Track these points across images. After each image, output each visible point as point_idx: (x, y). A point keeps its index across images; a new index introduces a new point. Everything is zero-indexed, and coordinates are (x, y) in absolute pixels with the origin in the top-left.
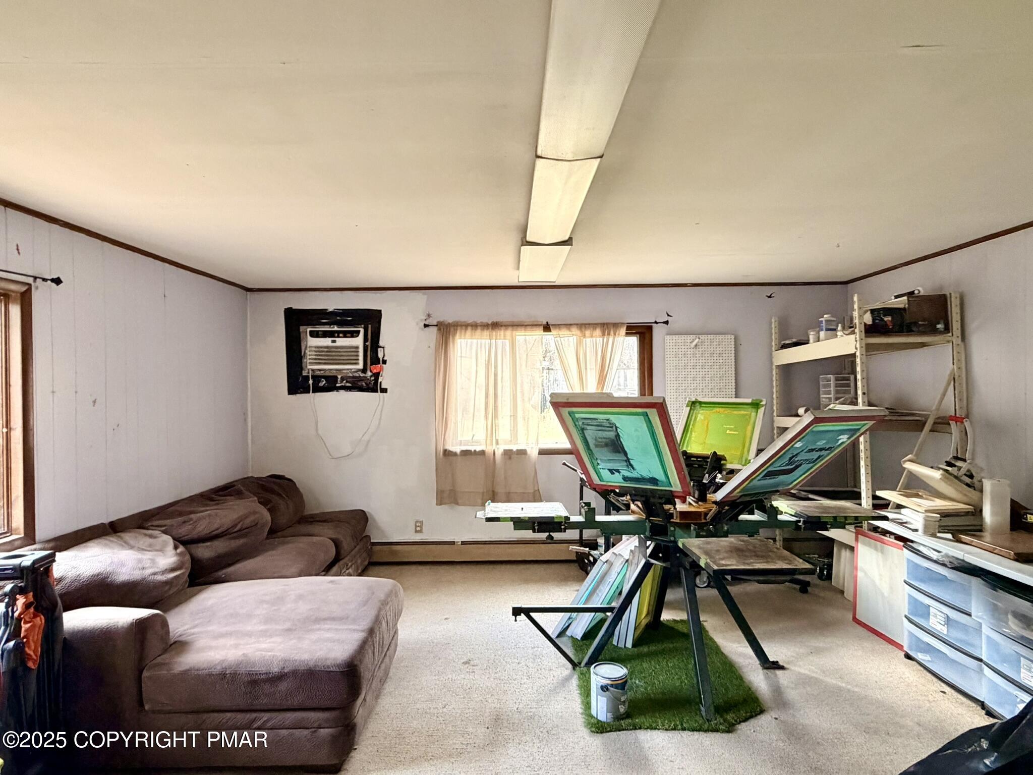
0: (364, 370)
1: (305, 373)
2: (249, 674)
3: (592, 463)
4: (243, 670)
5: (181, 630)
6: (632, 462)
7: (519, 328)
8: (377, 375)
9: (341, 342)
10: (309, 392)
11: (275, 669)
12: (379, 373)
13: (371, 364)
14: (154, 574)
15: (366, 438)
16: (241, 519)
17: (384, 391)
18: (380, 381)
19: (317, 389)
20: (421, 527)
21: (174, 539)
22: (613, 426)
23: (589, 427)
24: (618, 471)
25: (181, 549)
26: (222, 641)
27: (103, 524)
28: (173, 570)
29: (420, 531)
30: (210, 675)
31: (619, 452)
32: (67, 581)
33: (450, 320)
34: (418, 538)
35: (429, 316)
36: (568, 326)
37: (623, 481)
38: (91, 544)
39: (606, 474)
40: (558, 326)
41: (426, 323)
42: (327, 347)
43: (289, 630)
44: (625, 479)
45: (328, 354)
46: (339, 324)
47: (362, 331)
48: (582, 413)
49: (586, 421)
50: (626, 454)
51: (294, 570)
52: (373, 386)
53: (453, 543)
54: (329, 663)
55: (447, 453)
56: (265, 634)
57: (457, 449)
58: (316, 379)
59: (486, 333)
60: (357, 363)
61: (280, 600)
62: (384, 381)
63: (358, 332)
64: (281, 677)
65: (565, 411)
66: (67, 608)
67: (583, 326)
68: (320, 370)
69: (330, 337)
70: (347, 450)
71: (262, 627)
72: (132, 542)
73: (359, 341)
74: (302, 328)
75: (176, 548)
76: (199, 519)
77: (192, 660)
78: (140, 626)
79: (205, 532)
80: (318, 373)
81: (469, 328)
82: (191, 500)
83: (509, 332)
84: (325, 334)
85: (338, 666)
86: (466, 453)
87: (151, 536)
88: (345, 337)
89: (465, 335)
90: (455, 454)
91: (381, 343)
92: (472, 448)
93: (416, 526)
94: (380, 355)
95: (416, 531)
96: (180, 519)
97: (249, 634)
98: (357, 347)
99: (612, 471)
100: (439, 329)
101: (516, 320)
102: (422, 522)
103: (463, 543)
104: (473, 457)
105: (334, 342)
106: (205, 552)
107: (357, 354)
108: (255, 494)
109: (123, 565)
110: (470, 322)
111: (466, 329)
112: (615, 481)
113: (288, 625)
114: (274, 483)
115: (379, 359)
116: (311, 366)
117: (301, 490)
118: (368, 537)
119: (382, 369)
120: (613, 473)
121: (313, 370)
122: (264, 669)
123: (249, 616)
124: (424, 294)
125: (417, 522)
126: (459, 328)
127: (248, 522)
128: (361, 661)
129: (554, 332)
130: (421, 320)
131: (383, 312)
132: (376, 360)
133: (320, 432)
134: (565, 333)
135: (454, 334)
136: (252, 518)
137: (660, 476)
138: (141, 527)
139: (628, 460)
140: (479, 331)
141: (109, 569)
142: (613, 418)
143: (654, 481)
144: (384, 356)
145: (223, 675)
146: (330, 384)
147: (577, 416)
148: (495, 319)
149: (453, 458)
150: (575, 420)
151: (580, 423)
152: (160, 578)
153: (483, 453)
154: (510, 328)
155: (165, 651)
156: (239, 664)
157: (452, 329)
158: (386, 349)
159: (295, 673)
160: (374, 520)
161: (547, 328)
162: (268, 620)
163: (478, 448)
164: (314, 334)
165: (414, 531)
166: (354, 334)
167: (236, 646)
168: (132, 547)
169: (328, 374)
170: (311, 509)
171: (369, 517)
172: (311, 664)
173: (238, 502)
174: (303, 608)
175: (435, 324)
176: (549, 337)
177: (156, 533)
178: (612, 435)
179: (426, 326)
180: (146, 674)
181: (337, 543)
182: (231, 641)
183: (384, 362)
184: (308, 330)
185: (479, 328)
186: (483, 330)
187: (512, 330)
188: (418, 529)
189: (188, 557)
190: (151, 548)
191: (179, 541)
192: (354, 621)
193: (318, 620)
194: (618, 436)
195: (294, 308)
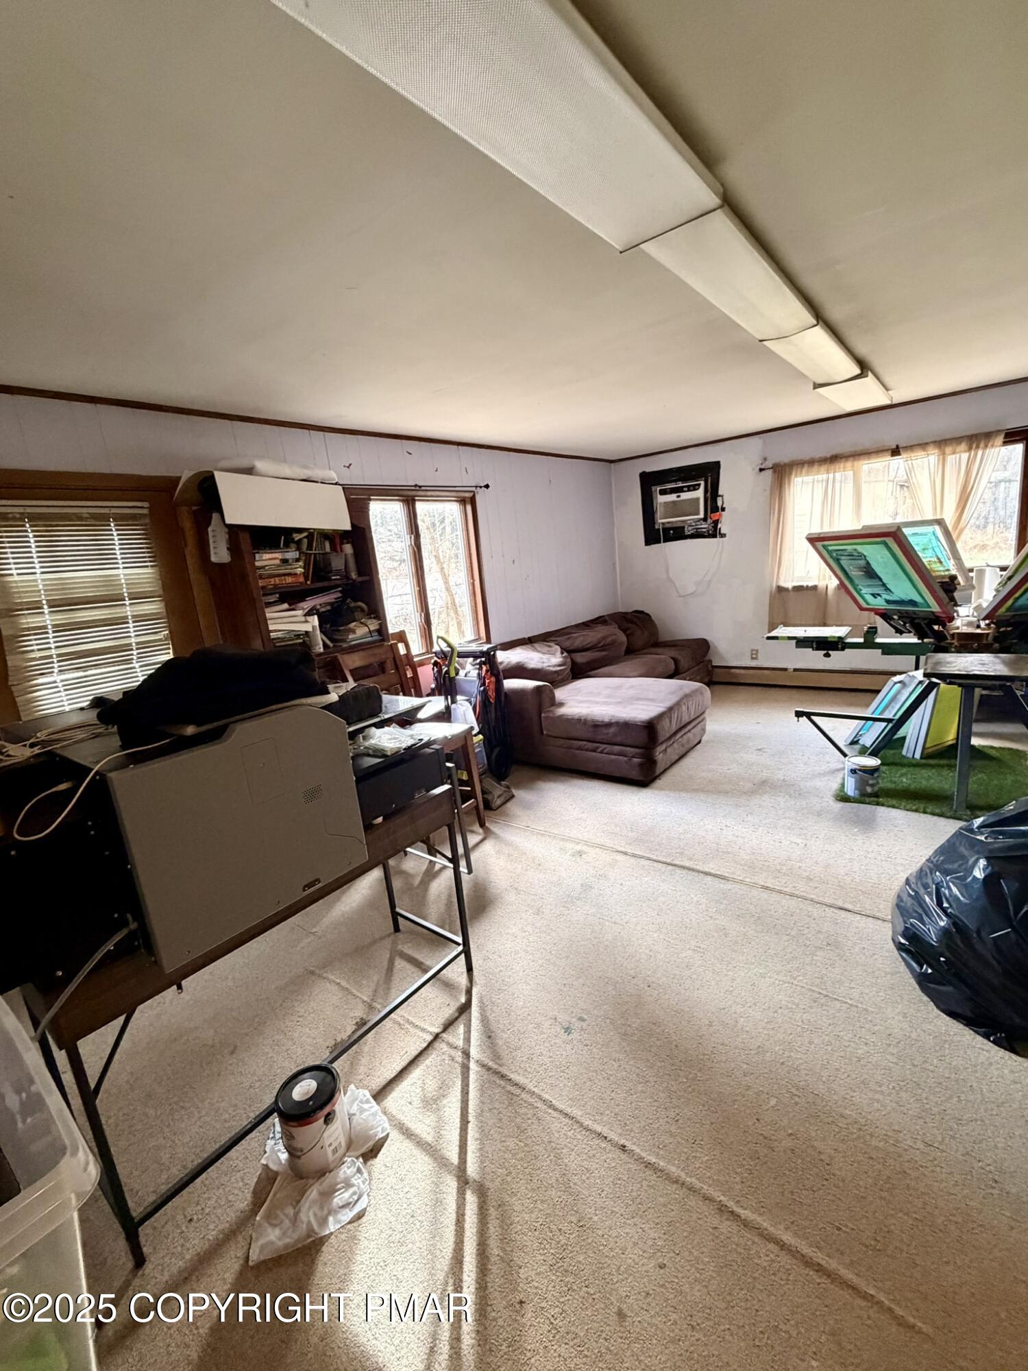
0: (705, 519)
1: (657, 527)
2: (593, 721)
3: (856, 589)
4: (589, 718)
5: (561, 698)
6: (888, 586)
7: (862, 457)
8: (716, 523)
9: (685, 496)
10: (660, 543)
11: (607, 720)
12: (718, 520)
13: (711, 513)
14: (549, 666)
15: (707, 578)
16: (604, 638)
17: (723, 536)
18: (719, 527)
19: (668, 539)
20: (756, 654)
21: (561, 648)
22: (861, 556)
23: (843, 558)
24: (879, 595)
25: (565, 654)
26: (582, 705)
27: (524, 638)
28: (560, 665)
29: (756, 658)
30: (573, 719)
31: (875, 578)
32: (505, 664)
33: (786, 460)
34: (753, 664)
35: (765, 459)
36: (923, 446)
37: (885, 604)
38: (517, 648)
39: (869, 598)
40: (911, 448)
41: (762, 467)
42: (674, 502)
43: (619, 703)
44: (888, 602)
45: (674, 508)
46: (684, 480)
47: (702, 483)
48: (834, 546)
49: (839, 553)
50: (880, 579)
51: (635, 674)
52: (714, 533)
53: (786, 669)
54: (637, 720)
55: (781, 590)
56: (606, 703)
57: (789, 585)
58: (666, 530)
59: (824, 468)
60: (698, 514)
61: (619, 687)
62: (724, 527)
63: (699, 485)
64: (609, 725)
65: (819, 544)
66: (505, 679)
67: (942, 443)
68: (669, 523)
69: (675, 493)
70: (691, 589)
71: (605, 700)
72: (539, 649)
73: (699, 494)
74: (653, 488)
75: (562, 653)
76: (576, 638)
77: (562, 711)
78: (538, 688)
79: (581, 645)
80: (667, 526)
81: (806, 465)
82: (577, 626)
83: (849, 464)
84: (673, 491)
85: (643, 722)
86: (798, 589)
87: (549, 646)
88: (689, 490)
89: (801, 472)
90: (786, 590)
91: (720, 493)
92: (805, 584)
93: (752, 654)
94: (719, 504)
95: (753, 658)
96: (568, 636)
97: (597, 703)
98: (698, 499)
99: (874, 595)
100: (775, 472)
101: (859, 448)
102: (757, 651)
103: (795, 670)
104: (805, 592)
105: (678, 497)
106: (581, 658)
107: (698, 505)
108: (617, 623)
109: (532, 659)
110: (807, 458)
111: (803, 467)
112: (879, 603)
113: (619, 700)
114: (636, 617)
115: (718, 507)
116: (661, 520)
117: (656, 622)
118: (710, 661)
119: (720, 515)
120: (875, 598)
121: (663, 524)
122: (601, 719)
123: (599, 694)
124: (760, 438)
125: (752, 650)
126: (795, 468)
127: (609, 640)
128: (658, 723)
129: (904, 455)
130: (758, 465)
131: (721, 463)
132: (715, 509)
133: (671, 575)
134: (919, 454)
135: (790, 474)
136: (614, 637)
137: (918, 599)
138: (545, 641)
139: (884, 585)
140: (816, 467)
141: (525, 661)
142: (859, 548)
143: (912, 603)
144: (723, 503)
145: (579, 720)
146: (676, 534)
147: (830, 548)
148: (834, 452)
149: (784, 594)
150: (829, 552)
151: (835, 554)
152: (552, 669)
153: (815, 588)
154: (851, 459)
155: (552, 706)
156: (588, 715)
157: (787, 470)
158: (724, 497)
159: (617, 724)
160: (716, 647)
161: (896, 452)
162: (609, 697)
163: (811, 584)
164: (663, 492)
165: (750, 658)
166: (695, 488)
167: (588, 707)
168: (539, 652)
169: (675, 525)
170: (664, 637)
171: (710, 644)
172: (627, 719)
173: (603, 627)
174: (632, 692)
175: (771, 466)
176: (898, 462)
177: (552, 644)
178: (862, 563)
179: (761, 470)
180: (543, 715)
181: (676, 661)
182: (587, 705)
183: (723, 509)
184: (658, 489)
185: (817, 464)
186: (820, 465)
187: (854, 461)
188: (754, 656)
189: (569, 660)
190: (549, 653)
191: (563, 650)
192: (661, 702)
193: (638, 699)
194: (868, 563)
195: (647, 471)
